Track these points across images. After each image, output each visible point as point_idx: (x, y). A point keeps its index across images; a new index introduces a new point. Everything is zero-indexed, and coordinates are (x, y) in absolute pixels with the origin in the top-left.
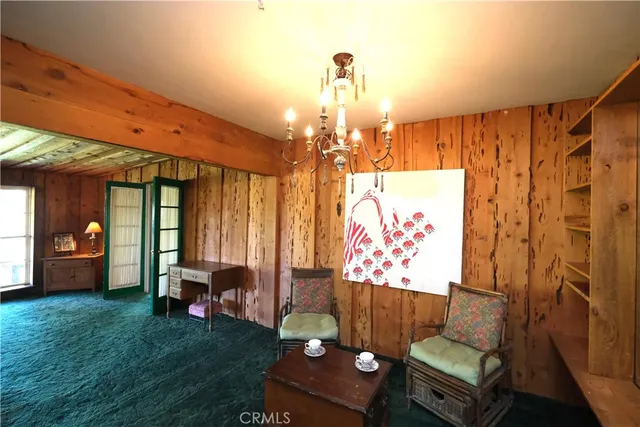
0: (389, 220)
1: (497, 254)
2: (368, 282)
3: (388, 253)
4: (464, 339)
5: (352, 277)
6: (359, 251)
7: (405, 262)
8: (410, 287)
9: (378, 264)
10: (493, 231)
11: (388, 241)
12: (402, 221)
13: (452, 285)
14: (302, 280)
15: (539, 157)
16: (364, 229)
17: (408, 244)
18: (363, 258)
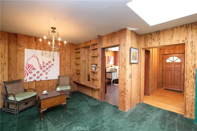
0: (41, 63)
1: (65, 69)
2: (35, 81)
3: (41, 72)
6: (31, 72)
7: (46, 73)
8: (48, 79)
9: (38, 75)
10: (65, 65)
11: (41, 68)
12: (45, 63)
13: (59, 76)
16: (33, 66)
17: (47, 69)
18: (33, 74)
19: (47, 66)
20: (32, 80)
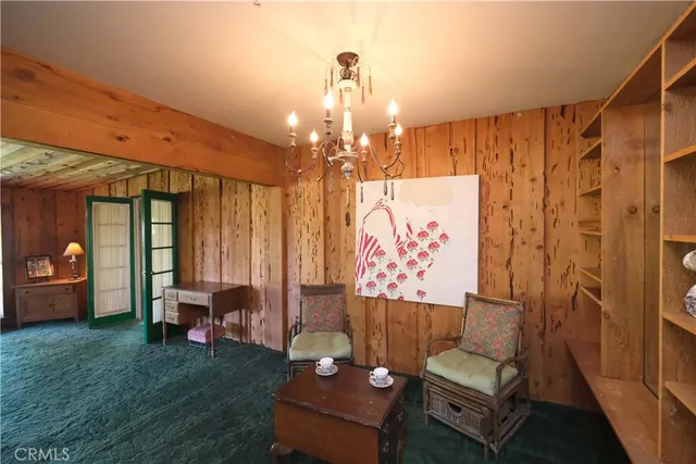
0: (402, 231)
1: (512, 261)
2: (382, 297)
3: (402, 266)
4: (481, 351)
5: (365, 293)
6: (372, 265)
7: (421, 274)
8: (427, 300)
9: (392, 277)
10: (508, 238)
11: (402, 252)
12: (416, 231)
13: (468, 295)
14: (311, 298)
15: (552, 161)
16: (376, 240)
17: (423, 255)
18: (376, 271)
19: (424, 245)
20: (375, 294)
